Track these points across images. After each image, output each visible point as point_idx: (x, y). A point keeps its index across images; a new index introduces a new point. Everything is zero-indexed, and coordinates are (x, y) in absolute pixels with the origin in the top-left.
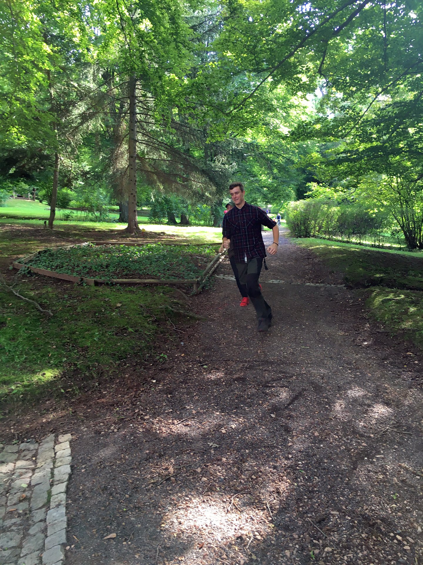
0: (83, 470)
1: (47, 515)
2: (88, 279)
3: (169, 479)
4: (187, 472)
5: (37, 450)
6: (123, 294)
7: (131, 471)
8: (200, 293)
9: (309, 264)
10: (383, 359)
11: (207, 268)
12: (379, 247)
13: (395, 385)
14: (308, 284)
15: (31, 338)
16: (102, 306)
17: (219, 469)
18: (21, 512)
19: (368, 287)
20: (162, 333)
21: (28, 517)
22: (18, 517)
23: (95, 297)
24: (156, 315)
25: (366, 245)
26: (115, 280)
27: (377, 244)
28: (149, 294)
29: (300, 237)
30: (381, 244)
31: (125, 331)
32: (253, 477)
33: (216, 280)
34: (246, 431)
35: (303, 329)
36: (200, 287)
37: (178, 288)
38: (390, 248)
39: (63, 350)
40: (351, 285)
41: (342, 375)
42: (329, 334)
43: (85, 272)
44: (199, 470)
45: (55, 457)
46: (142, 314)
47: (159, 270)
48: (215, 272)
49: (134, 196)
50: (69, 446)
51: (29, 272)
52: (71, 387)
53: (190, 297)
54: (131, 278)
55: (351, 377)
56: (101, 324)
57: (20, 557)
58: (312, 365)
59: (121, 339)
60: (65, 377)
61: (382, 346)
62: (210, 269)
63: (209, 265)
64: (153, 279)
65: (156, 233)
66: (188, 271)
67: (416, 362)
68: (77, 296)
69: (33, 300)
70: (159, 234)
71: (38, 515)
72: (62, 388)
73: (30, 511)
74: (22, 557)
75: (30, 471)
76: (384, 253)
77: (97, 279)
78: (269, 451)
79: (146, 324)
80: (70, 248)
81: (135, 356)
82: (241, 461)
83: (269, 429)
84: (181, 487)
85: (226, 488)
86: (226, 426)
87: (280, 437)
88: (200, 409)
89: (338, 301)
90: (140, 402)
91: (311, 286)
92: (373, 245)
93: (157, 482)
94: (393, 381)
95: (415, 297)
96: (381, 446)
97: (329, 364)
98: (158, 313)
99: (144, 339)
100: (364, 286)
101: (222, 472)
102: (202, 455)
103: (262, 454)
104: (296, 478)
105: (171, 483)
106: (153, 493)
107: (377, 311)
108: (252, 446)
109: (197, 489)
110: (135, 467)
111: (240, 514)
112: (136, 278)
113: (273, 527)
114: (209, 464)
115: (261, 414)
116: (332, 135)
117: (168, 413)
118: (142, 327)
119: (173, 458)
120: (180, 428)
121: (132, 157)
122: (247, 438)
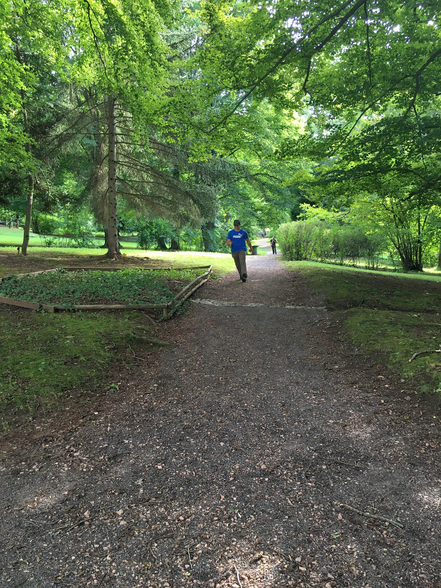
2: (49, 305)
3: (83, 524)
4: (105, 515)
6: (84, 321)
7: (41, 517)
8: (171, 318)
9: (293, 286)
10: (352, 384)
11: (182, 292)
12: (372, 268)
13: (361, 411)
14: (288, 307)
16: (57, 334)
17: (144, 511)
19: (349, 308)
23: (52, 324)
24: (115, 342)
25: (360, 267)
26: (77, 306)
27: (371, 266)
28: (113, 320)
29: (291, 260)
31: (76, 360)
32: (181, 518)
33: (191, 304)
34: (186, 466)
35: (273, 354)
36: (172, 311)
37: (147, 314)
38: (384, 270)
40: (332, 307)
42: (300, 358)
43: (47, 298)
46: (100, 341)
47: (129, 296)
48: (192, 296)
49: (115, 220)
53: (159, 322)
54: (96, 304)
55: (315, 404)
56: (50, 353)
58: (275, 392)
59: (70, 369)
61: (353, 370)
62: (186, 292)
63: (185, 289)
64: (120, 304)
65: (139, 258)
66: (161, 295)
67: (387, 386)
68: (32, 324)
70: (142, 260)
76: (377, 275)
77: (58, 305)
78: (206, 488)
79: (102, 353)
80: (39, 274)
81: (82, 386)
82: (171, 500)
83: (212, 462)
84: (93, 532)
85: (146, 532)
86: (164, 461)
87: (222, 471)
88: (140, 443)
89: (315, 323)
90: (75, 437)
91: (291, 309)
92: (366, 267)
93: (69, 526)
94: (359, 406)
95: (395, 317)
96: (333, 478)
97: (294, 389)
98: (117, 340)
99: (96, 368)
100: (346, 308)
101: (145, 513)
102: (128, 495)
103: (197, 491)
104: (230, 518)
105: (84, 528)
106: (60, 540)
107: (354, 332)
108: (189, 482)
109: (111, 535)
110: (48, 510)
111: (154, 562)
112: (101, 304)
113: (189, 576)
114: (134, 505)
115: (206, 447)
116: (319, 154)
117: (102, 449)
118: (96, 355)
119: (94, 499)
120: (111, 465)
121: (112, 179)
122: (185, 473)
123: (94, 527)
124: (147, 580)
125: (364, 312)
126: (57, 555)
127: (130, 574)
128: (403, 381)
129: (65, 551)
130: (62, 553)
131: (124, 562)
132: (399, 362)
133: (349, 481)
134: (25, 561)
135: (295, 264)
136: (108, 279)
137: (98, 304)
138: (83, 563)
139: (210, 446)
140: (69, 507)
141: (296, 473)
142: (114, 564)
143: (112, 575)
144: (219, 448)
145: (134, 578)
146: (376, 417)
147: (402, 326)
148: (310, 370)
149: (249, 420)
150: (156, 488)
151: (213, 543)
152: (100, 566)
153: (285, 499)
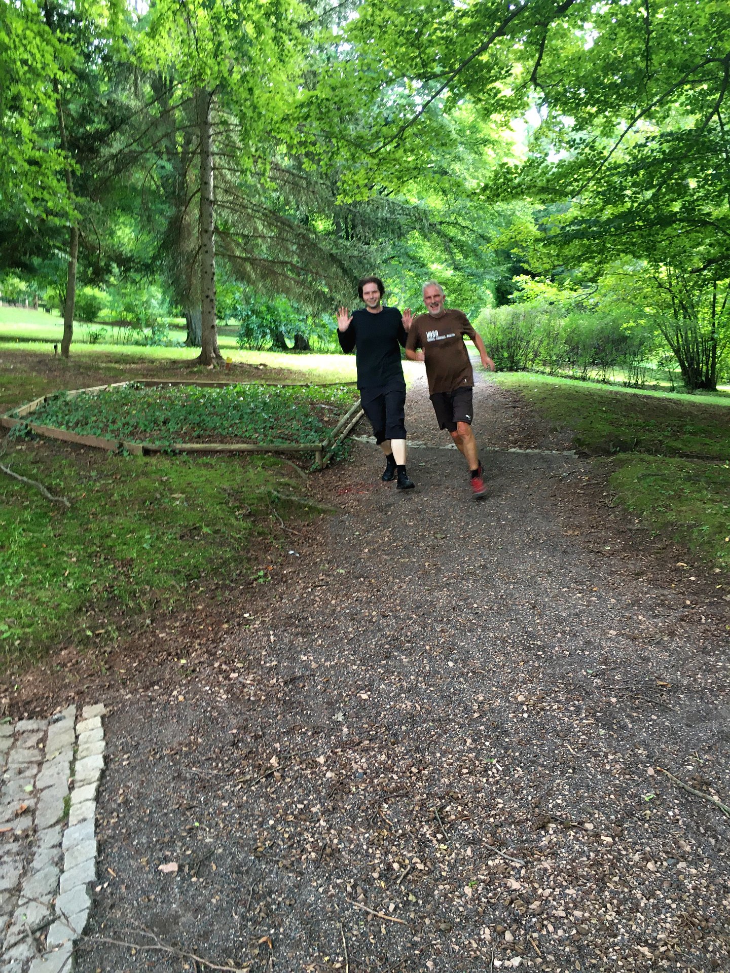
0: (125, 763)
1: (63, 836)
2: (133, 444)
3: (271, 775)
4: (301, 763)
5: (46, 732)
6: (193, 469)
7: (207, 764)
8: (327, 467)
9: (516, 415)
10: (636, 575)
11: (339, 424)
12: (636, 386)
13: (656, 616)
14: (513, 450)
15: (34, 545)
16: (156, 490)
17: (356, 758)
18: (18, 832)
19: (615, 453)
20: (260, 534)
21: (31, 842)
22: (14, 841)
23: (145, 474)
24: (250, 505)
25: (614, 384)
26: (179, 446)
27: (633, 381)
28: (239, 469)
29: (501, 370)
30: (640, 382)
31: (197, 532)
32: (414, 770)
33: (354, 444)
34: (403, 695)
35: (502, 527)
36: (328, 455)
37: (289, 459)
38: (655, 388)
39: (89, 564)
40: (586, 450)
41: (567, 601)
42: (547, 534)
43: (126, 432)
44: (321, 760)
45: (76, 743)
46: (227, 503)
47: (256, 429)
48: (352, 431)
49: (212, 300)
50: (100, 725)
51: (29, 433)
52: (102, 626)
53: (310, 473)
54: (207, 442)
55: (583, 605)
56: (154, 520)
57: (19, 906)
58: (517, 586)
59: (190, 546)
60: (93, 610)
61: (635, 553)
62: (345, 425)
63: (343, 419)
64: (245, 443)
65: (250, 365)
66: (306, 429)
67: (693, 578)
68: (112, 475)
69: (36, 480)
70: (257, 368)
71: (49, 838)
72: (89, 628)
73: (35, 831)
74: (23, 905)
75: (35, 766)
76: (646, 397)
77: (147, 444)
78: (440, 727)
79: (233, 521)
80: (100, 391)
81: (215, 574)
82: (393, 744)
83: (442, 691)
84: (290, 787)
85: (367, 787)
86: (369, 688)
87: (459, 704)
88: (325, 661)
89: (564, 477)
90: (223, 649)
91: (518, 454)
92: (625, 383)
93: (251, 780)
94: (653, 610)
95: (693, 469)
96: (629, 716)
97: (545, 583)
98: (253, 501)
99: (229, 545)
100: (609, 453)
101: (360, 763)
102: (328, 736)
103: (428, 732)
104: (486, 771)
105: (275, 782)
106: (245, 798)
107: (629, 493)
108: (412, 719)
109: (317, 791)
110: (214, 756)
111: (390, 830)
112: (215, 442)
113: (446, 850)
114: (339, 750)
115: (427, 668)
116: (555, 192)
117: (271, 668)
118: (225, 525)
119: (278, 741)
120: (290, 692)
121: (206, 231)
122: (404, 706)
123: (288, 780)
124: (386, 854)
125: (642, 460)
126: (247, 818)
127: (359, 846)
128: (718, 570)
129: (256, 812)
130: (253, 815)
131: (347, 830)
132: (709, 542)
133: (655, 720)
134: (204, 826)
135: (509, 379)
136: (215, 400)
137: (209, 442)
138: (287, 829)
139: (433, 667)
140: (245, 751)
141: (572, 708)
142: (332, 831)
143: (334, 847)
144: (448, 671)
145: (367, 851)
146: (682, 627)
147: (708, 483)
148: (565, 552)
149: (484, 629)
150: (365, 726)
151: (470, 804)
152: (314, 834)
153: (562, 746)
